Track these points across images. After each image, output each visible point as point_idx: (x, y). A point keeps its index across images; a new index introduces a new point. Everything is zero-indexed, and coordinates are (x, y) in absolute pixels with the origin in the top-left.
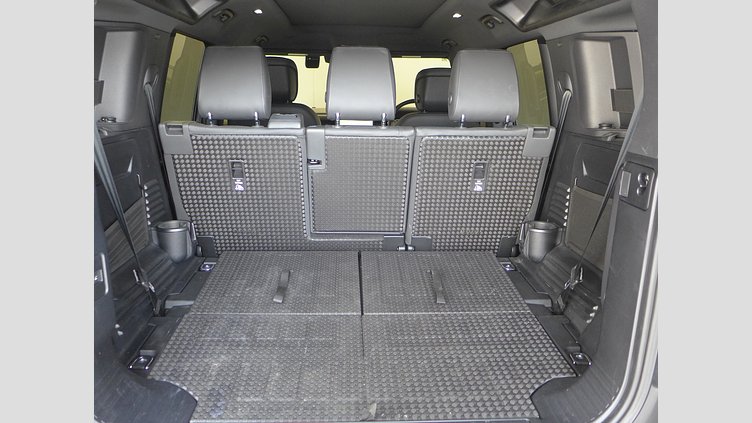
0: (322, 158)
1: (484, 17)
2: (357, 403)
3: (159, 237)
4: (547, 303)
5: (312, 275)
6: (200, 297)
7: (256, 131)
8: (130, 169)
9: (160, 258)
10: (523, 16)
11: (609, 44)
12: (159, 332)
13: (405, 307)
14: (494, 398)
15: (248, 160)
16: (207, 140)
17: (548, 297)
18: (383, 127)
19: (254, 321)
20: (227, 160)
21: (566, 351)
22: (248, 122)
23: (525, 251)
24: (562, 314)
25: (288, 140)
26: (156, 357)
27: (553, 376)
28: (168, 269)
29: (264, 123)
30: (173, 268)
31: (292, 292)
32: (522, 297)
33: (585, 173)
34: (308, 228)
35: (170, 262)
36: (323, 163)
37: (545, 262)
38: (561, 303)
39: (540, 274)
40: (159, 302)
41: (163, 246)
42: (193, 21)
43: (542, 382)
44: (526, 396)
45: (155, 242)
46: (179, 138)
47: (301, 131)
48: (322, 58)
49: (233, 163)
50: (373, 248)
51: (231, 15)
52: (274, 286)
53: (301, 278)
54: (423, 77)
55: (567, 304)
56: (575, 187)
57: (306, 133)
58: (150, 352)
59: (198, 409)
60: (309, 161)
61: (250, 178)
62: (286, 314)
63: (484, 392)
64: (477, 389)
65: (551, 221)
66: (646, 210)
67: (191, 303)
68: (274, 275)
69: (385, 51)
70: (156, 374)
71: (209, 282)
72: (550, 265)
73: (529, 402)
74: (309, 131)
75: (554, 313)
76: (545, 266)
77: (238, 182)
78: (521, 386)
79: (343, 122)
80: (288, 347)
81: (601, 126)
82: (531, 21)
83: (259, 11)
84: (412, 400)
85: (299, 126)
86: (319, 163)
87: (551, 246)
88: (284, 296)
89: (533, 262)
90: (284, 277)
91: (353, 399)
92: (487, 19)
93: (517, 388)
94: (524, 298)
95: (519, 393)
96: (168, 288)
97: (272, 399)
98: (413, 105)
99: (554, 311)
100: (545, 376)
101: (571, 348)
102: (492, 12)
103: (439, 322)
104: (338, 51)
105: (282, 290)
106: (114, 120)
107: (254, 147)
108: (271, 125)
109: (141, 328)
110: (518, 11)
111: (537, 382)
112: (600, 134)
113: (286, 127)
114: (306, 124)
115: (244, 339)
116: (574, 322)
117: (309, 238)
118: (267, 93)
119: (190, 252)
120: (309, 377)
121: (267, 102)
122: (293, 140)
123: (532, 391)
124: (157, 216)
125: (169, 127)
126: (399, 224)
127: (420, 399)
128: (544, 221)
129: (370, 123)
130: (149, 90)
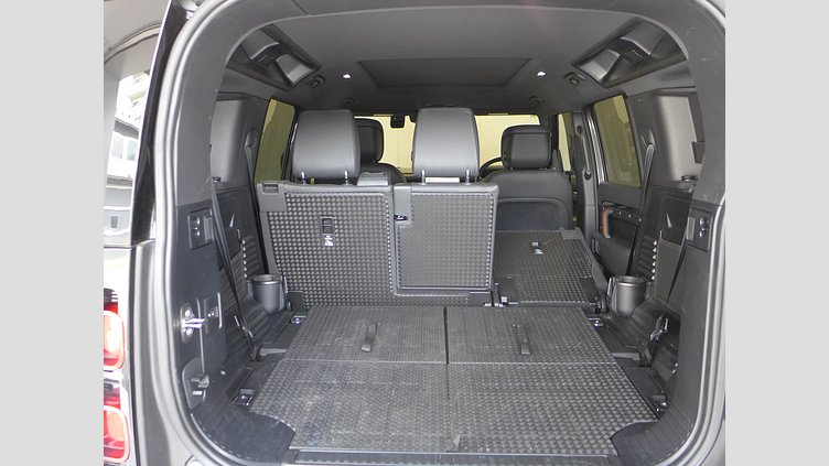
0: (409, 214)
1: (566, 76)
2: (442, 438)
3: (254, 289)
4: (636, 357)
5: (398, 327)
6: (292, 345)
7: (346, 189)
8: (231, 225)
9: (254, 309)
10: (605, 73)
11: (687, 99)
12: (257, 374)
13: (491, 357)
14: (574, 438)
15: (337, 216)
16: (300, 198)
17: (637, 351)
18: (468, 184)
19: (345, 367)
20: (318, 216)
21: (650, 399)
22: (339, 181)
23: (614, 306)
24: (650, 366)
25: (376, 197)
26: (255, 395)
27: (635, 421)
28: (262, 320)
29: (353, 181)
30: (266, 319)
31: (379, 343)
32: (609, 349)
33: (670, 225)
34: (394, 284)
35: (264, 313)
36: (410, 219)
37: (634, 316)
38: (648, 355)
39: (629, 328)
40: (256, 348)
41: (257, 298)
42: (286, 88)
43: (624, 425)
44: (606, 437)
45: (251, 294)
46: (274, 196)
47: (389, 188)
48: (407, 118)
49: (323, 220)
50: (459, 304)
51: (321, 81)
52: (362, 337)
53: (388, 330)
54: (509, 135)
55: (654, 355)
56: (661, 239)
57: (393, 191)
58: (249, 392)
59: (296, 438)
60: (396, 217)
61: (339, 233)
62: (374, 362)
63: (564, 433)
64: (558, 429)
65: (641, 275)
66: (707, 251)
67: (284, 351)
68: (362, 327)
69: (468, 111)
70: (256, 408)
71: (300, 332)
72: (638, 320)
73: (609, 441)
74: (396, 188)
75: (641, 366)
76: (634, 321)
77: (328, 237)
78: (601, 428)
79: (428, 180)
80: (376, 390)
81: (683, 178)
82: (614, 77)
83: (347, 76)
84: (494, 437)
85: (386, 184)
86: (405, 219)
87: (639, 299)
88: (372, 346)
89: (621, 317)
90: (372, 328)
91: (438, 434)
92: (570, 76)
93: (597, 429)
94: (611, 351)
95: (600, 434)
96: (263, 337)
97: (363, 432)
98: (500, 164)
99: (643, 364)
100: (627, 420)
101: (656, 397)
102: (574, 70)
103: (522, 371)
104: (423, 112)
105: (370, 340)
106: (219, 179)
107: (344, 204)
108: (360, 184)
109: (240, 371)
110: (600, 68)
111: (618, 425)
112: (682, 186)
113: (375, 184)
114: (393, 182)
115: (335, 382)
116: (661, 373)
117: (395, 294)
118: (357, 153)
119: (282, 305)
120: (396, 415)
121: (356, 162)
122: (381, 197)
123: (612, 433)
124: (252, 270)
125: (265, 186)
126: (485, 279)
127: (501, 437)
128: (634, 275)
129: (457, 180)
130: (249, 152)
